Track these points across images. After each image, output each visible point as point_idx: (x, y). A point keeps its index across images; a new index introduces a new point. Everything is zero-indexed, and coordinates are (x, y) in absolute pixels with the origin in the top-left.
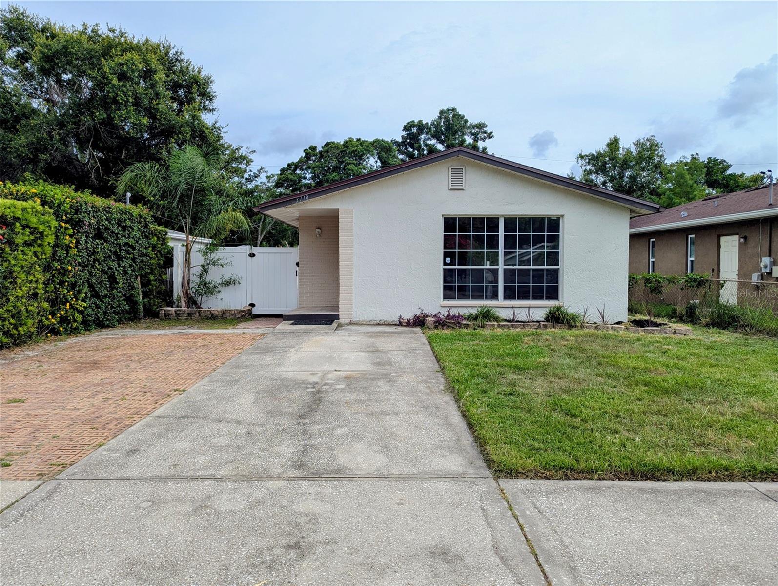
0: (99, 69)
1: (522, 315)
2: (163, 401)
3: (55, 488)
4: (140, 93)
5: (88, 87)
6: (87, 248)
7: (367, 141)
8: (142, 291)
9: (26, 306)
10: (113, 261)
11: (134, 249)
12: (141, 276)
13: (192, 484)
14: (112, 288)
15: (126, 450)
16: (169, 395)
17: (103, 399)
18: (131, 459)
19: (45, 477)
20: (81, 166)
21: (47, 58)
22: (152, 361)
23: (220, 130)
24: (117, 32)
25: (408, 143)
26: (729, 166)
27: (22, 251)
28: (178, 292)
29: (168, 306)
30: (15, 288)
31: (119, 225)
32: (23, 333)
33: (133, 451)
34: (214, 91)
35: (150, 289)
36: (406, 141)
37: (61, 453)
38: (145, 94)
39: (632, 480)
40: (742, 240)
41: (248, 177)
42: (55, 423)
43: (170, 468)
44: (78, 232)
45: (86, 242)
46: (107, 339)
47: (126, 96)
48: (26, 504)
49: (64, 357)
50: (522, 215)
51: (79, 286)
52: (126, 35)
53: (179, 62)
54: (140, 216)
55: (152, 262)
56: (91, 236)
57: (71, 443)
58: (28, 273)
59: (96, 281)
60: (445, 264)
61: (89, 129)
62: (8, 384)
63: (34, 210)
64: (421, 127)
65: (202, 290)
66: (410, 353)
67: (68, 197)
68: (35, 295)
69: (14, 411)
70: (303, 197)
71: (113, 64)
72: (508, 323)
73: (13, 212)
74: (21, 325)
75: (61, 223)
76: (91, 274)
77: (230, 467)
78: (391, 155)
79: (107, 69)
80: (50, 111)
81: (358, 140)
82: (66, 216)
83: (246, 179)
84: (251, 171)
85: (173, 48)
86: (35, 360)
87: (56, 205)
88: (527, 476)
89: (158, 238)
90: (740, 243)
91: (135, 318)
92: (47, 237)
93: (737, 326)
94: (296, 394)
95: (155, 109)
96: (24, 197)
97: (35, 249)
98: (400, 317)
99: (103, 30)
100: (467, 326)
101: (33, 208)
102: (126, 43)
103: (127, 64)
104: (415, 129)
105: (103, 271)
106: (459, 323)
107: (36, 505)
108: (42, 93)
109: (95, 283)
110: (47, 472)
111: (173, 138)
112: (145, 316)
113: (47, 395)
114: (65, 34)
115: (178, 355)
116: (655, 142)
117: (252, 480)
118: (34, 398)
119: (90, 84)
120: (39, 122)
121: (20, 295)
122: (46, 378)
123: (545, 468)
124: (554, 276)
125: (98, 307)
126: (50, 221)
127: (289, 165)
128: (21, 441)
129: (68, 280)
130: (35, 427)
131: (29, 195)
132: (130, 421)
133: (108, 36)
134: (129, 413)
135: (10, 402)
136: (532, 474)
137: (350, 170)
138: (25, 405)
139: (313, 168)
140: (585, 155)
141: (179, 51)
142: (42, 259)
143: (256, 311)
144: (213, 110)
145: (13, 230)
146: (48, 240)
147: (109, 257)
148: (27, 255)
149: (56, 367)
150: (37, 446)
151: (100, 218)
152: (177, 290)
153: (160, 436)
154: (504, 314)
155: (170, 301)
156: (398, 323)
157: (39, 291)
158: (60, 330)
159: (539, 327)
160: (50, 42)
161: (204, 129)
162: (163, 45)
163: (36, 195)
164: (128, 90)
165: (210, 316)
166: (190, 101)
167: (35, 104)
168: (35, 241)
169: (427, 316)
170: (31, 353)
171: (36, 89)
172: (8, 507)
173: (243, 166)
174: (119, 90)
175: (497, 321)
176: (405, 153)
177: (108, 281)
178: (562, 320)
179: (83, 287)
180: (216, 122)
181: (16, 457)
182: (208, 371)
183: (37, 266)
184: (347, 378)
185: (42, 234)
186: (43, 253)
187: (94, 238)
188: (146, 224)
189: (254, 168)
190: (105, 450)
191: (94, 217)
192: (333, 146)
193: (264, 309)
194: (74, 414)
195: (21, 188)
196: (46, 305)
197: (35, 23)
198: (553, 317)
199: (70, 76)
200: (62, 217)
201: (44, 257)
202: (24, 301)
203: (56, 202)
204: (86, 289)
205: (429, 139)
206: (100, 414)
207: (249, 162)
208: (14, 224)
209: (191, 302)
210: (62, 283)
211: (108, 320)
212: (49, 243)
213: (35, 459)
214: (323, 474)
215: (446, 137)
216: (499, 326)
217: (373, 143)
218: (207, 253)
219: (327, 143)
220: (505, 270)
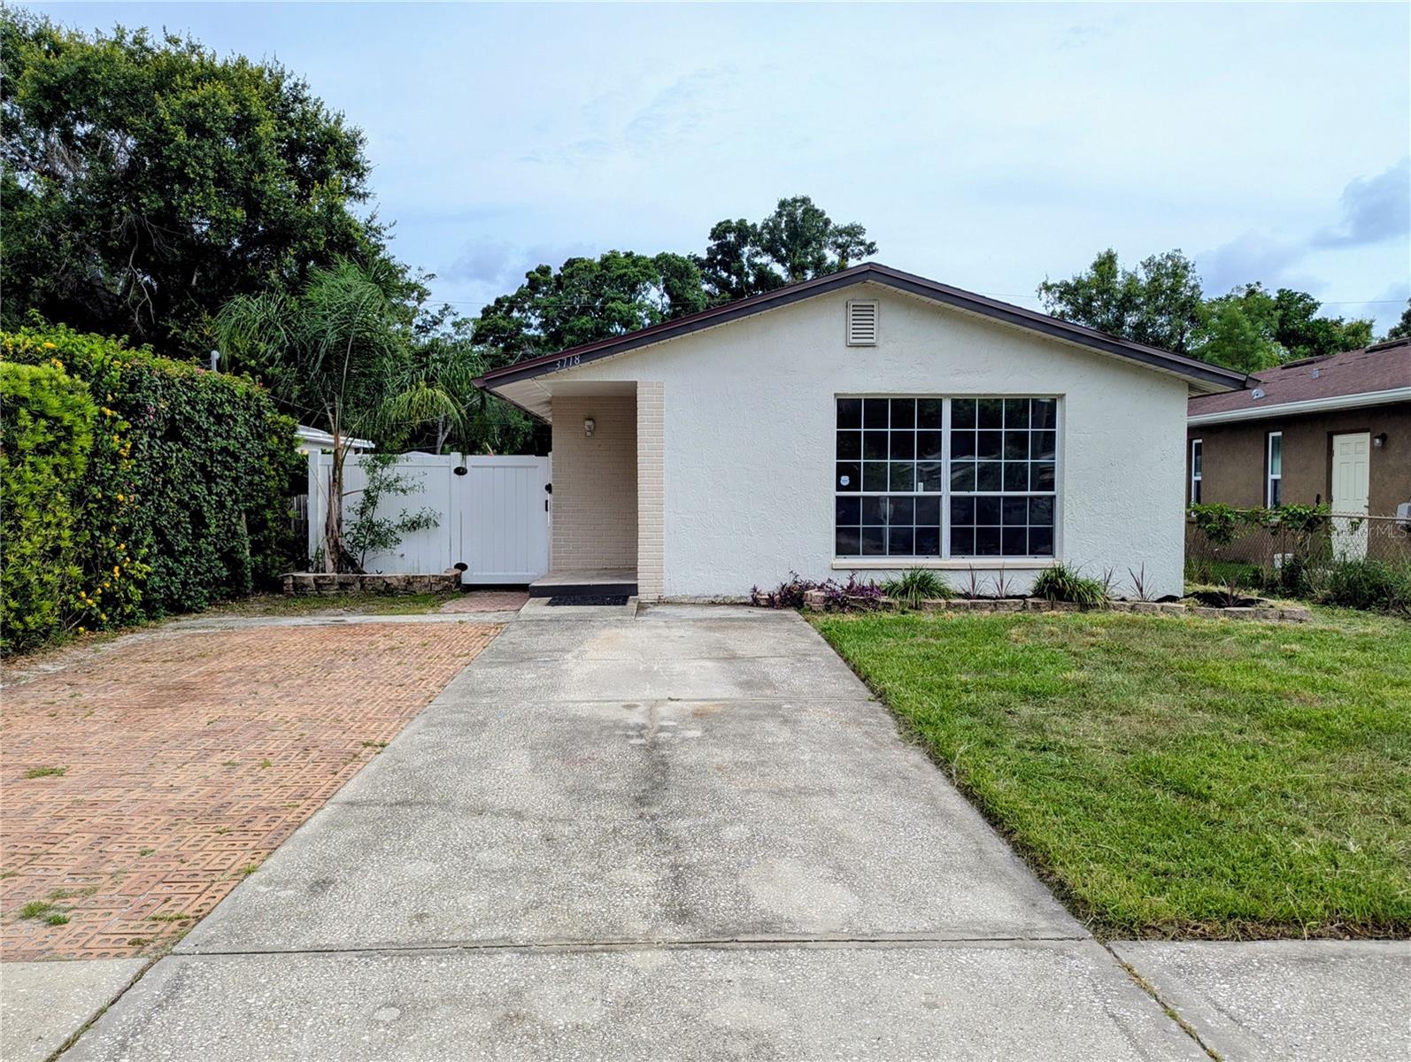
0: (149, 115)
1: (988, 585)
2: (347, 768)
3: (179, 978)
4: (228, 162)
5: (126, 149)
6: (151, 457)
7: (645, 258)
8: (251, 542)
9: (38, 574)
10: (199, 483)
11: (237, 459)
12: (248, 512)
13: (471, 960)
14: (198, 536)
15: (305, 882)
16: (355, 756)
17: (224, 764)
18: (323, 902)
19: (147, 949)
20: (111, 301)
21: (49, 92)
22: (300, 681)
23: (380, 233)
24: (183, 45)
25: (720, 263)
26: (1315, 306)
27: (32, 464)
28: (317, 542)
29: (300, 569)
30: (19, 538)
31: (210, 413)
32: (34, 628)
33: (320, 885)
34: (367, 159)
35: (264, 537)
36: (715, 258)
37: (166, 890)
38: (237, 163)
39: (1377, 939)
40: (1377, 441)
41: (420, 323)
42: (139, 822)
43: (411, 924)
44: (135, 427)
45: (150, 446)
46: (194, 636)
47: (201, 167)
48: (124, 1018)
49: (120, 675)
50: (985, 395)
51: (137, 532)
52: (201, 50)
53: (301, 102)
54: (249, 396)
55: (271, 483)
56: (158, 434)
57: (184, 866)
58: (43, 508)
59: (169, 523)
60: (839, 487)
61: (130, 229)
62: (19, 735)
63: (54, 383)
64: (744, 232)
65: (365, 537)
66: (799, 661)
67: (115, 358)
68: (56, 551)
69: (46, 795)
70: (569, 359)
71: (177, 105)
72: (965, 601)
73: (13, 388)
74: (30, 612)
75: (104, 409)
76: (158, 509)
77: (537, 917)
78: (689, 284)
79: (163, 113)
80: (53, 194)
81: (629, 255)
82: (112, 395)
83: (417, 326)
84: (427, 312)
85: (289, 77)
86: (62, 683)
87: (94, 372)
88: (1164, 933)
89: (280, 438)
90: (1372, 447)
91: (238, 593)
92: (79, 436)
93: (1388, 602)
94: (611, 751)
95: (258, 191)
96: (32, 358)
97: (56, 461)
98: (755, 590)
99: (156, 41)
100: (887, 607)
101: (52, 378)
102: (202, 66)
103: (204, 104)
104: (732, 235)
105: (180, 502)
106: (872, 600)
107: (149, 1019)
108: (34, 159)
109: (165, 527)
110: (150, 937)
111: (291, 247)
112: (256, 590)
113: (105, 759)
114: (82, 46)
115: (345, 669)
116: (1182, 261)
117: (595, 951)
118: (80, 766)
119: (130, 142)
120: (33, 215)
121: (28, 552)
122: (97, 722)
123: (1197, 917)
124: (1047, 509)
125: (171, 573)
126: (84, 405)
127: (498, 301)
128: (76, 863)
129: (117, 521)
130: (97, 830)
131: (40, 353)
132: (294, 815)
133: (167, 52)
134: (286, 796)
135: (34, 774)
136: (1176, 931)
137: (614, 311)
138: (66, 781)
139: (545, 308)
140: (1054, 285)
141: (301, 82)
142: (68, 479)
143: (468, 578)
144: (365, 195)
145: (14, 423)
146: (80, 443)
147: (193, 475)
148: (41, 472)
149: (109, 696)
150: (113, 875)
151: (176, 399)
152: (317, 537)
153: (367, 847)
154: (957, 583)
155: (302, 559)
156: (750, 600)
157: (62, 544)
158: (102, 621)
159: (1024, 608)
160: (53, 60)
161: (352, 231)
162: (271, 71)
163: (54, 353)
164: (205, 155)
165: (382, 588)
166: (323, 177)
167: (23, 181)
168: (54, 444)
169: (807, 587)
170: (49, 667)
171: (23, 153)
172: (87, 1026)
173: (411, 303)
174: (190, 156)
175: (944, 597)
176: (714, 280)
177: (189, 523)
178: (1068, 595)
179: (143, 534)
180: (373, 217)
181: (74, 901)
182: (418, 703)
183: (59, 494)
184: (699, 715)
185: (68, 429)
186: (72, 468)
187: (164, 439)
188: (259, 410)
189: (432, 306)
190: (261, 883)
191: (164, 396)
192: (582, 266)
193: (484, 574)
194: (173, 800)
195: (25, 339)
196: (76, 571)
197: (21, 25)
198: (1051, 589)
199: (89, 128)
200: (106, 397)
201: (73, 475)
202: (35, 563)
203: (94, 369)
204: (149, 539)
205: (757, 253)
206: (227, 799)
207: (423, 295)
208: (16, 411)
209: (345, 560)
210: (105, 528)
211: (189, 598)
212: (83, 449)
213: (114, 905)
214: (738, 933)
215: (789, 250)
216: (949, 606)
217: (655, 262)
218: (375, 466)
219: (570, 260)
220: (953, 499)
